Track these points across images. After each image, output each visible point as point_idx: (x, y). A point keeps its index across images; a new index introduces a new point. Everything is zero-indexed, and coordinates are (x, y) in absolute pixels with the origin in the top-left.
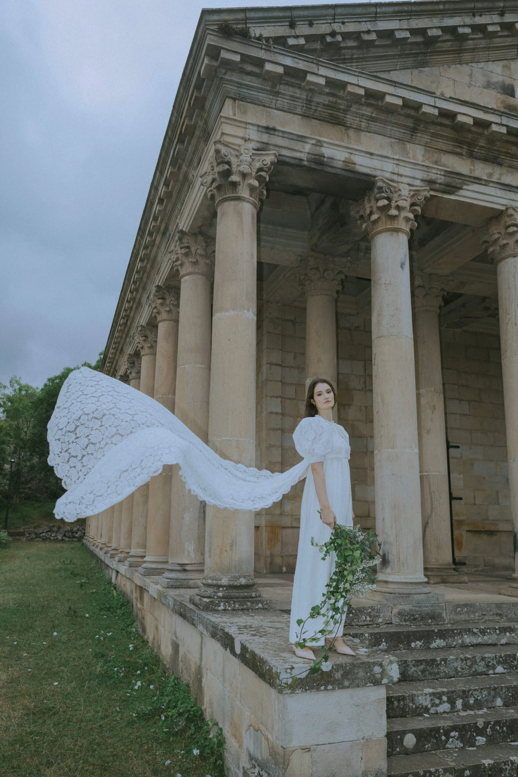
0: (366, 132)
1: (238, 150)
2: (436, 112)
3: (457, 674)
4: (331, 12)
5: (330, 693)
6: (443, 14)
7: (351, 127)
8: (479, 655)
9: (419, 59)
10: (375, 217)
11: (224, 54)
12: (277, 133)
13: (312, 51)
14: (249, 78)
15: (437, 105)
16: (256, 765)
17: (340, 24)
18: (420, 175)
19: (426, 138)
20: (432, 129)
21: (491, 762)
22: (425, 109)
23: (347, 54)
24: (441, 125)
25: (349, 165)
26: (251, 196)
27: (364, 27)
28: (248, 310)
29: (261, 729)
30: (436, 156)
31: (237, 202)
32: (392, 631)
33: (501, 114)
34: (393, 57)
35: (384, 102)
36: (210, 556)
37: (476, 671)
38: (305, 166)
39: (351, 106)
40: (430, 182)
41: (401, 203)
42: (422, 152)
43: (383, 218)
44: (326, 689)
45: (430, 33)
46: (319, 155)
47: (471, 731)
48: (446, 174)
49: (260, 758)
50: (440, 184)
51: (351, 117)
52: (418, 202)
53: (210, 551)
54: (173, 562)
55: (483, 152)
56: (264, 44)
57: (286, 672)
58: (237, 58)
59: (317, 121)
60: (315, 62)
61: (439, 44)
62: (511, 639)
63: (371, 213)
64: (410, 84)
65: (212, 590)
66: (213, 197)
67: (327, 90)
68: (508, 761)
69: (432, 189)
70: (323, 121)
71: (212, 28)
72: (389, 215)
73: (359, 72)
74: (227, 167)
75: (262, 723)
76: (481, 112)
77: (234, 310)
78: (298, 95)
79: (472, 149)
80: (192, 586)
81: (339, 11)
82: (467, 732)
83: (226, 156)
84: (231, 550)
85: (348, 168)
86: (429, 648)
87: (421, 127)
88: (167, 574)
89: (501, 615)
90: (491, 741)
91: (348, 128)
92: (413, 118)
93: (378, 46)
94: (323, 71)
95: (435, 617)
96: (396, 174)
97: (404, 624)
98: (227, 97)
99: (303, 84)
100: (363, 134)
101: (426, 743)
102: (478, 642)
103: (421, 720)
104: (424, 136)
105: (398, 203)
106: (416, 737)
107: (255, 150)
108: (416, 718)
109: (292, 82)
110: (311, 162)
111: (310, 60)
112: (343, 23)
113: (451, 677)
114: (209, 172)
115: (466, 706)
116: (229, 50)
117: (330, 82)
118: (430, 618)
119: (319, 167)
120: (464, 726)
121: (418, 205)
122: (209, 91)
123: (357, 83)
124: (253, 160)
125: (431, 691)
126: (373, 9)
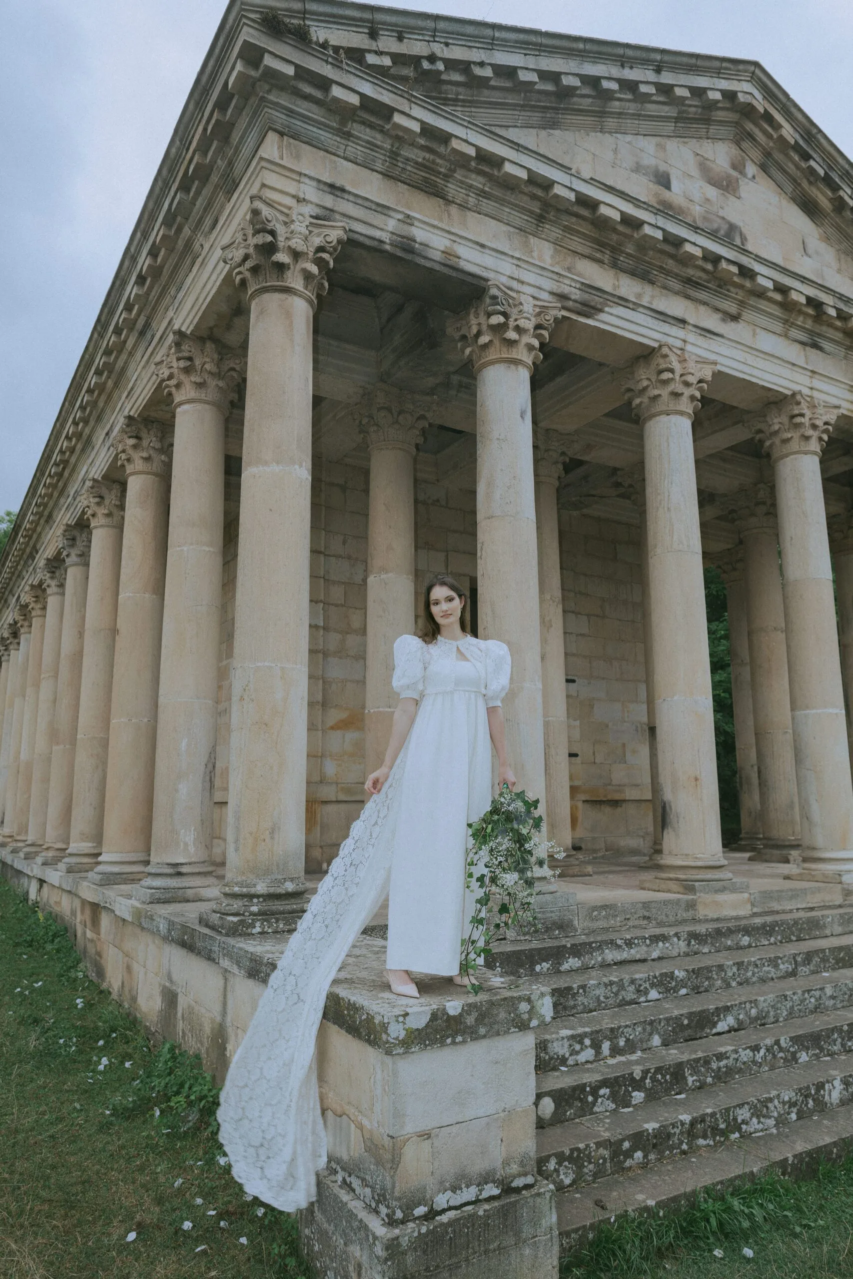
0: (474, 211)
1: (287, 215)
2: (572, 196)
3: (599, 1005)
4: (430, 24)
5: (458, 1047)
6: (582, 56)
7: (453, 202)
8: (627, 977)
9: (548, 115)
10: (484, 339)
11: (268, 61)
12: (346, 196)
13: (404, 79)
14: (306, 104)
15: (573, 187)
16: (339, 1169)
17: (442, 45)
18: (548, 285)
19: (555, 232)
20: (566, 220)
21: (657, 1125)
22: (558, 190)
23: (451, 92)
24: (577, 215)
25: (451, 258)
26: (306, 288)
27: (476, 55)
28: (301, 466)
29: (347, 1112)
30: (569, 259)
31: (283, 296)
32: (509, 949)
33: (657, 212)
34: (514, 107)
35: (503, 172)
36: (237, 850)
37: (624, 999)
38: (386, 252)
39: (455, 171)
40: (562, 297)
41: (522, 323)
42: (551, 252)
43: (497, 342)
44: (454, 1043)
45: (566, 81)
46: (408, 239)
47: (625, 1085)
48: (583, 288)
49: (345, 1157)
50: (575, 301)
51: (454, 187)
52: (545, 323)
53: (236, 841)
54: (159, 861)
55: (631, 262)
56: (330, 56)
57: (397, 1021)
58: (290, 71)
59: (406, 187)
60: (406, 95)
61: (575, 99)
62: (665, 951)
63: (479, 334)
64: (535, 149)
65: (240, 903)
66: (243, 282)
67: (422, 141)
68: (676, 1122)
69: (564, 308)
70: (413, 186)
71: (252, 16)
72: (505, 339)
73: (469, 122)
74: (269, 238)
75: (349, 1103)
76: (631, 205)
77: (278, 463)
78: (379, 143)
79: (617, 257)
80: (191, 898)
81: (441, 25)
82: (620, 1086)
83: (269, 221)
84: (272, 838)
85: (449, 262)
86: (560, 972)
87: (551, 216)
88: (149, 882)
89: (649, 918)
90: (652, 1097)
91: (449, 202)
92: (540, 201)
93: (494, 88)
94: (417, 112)
95: (563, 926)
96: (516, 279)
97: (522, 938)
98: (270, 128)
99: (387, 127)
100: (470, 214)
101: (567, 1108)
102: (623, 958)
103: (558, 1077)
104: (553, 229)
105: (518, 322)
106: (554, 1101)
107: (311, 216)
108: (550, 1073)
109: (372, 122)
110: (396, 246)
111: (400, 92)
112: (447, 44)
113: (591, 1011)
114: (240, 243)
115: (615, 1051)
116: (276, 56)
117: (428, 130)
118: (558, 928)
119: (409, 257)
120: (617, 1078)
121: (545, 329)
122: (240, 114)
123: (464, 137)
124: (310, 232)
125: (569, 1032)
126: (489, 32)
